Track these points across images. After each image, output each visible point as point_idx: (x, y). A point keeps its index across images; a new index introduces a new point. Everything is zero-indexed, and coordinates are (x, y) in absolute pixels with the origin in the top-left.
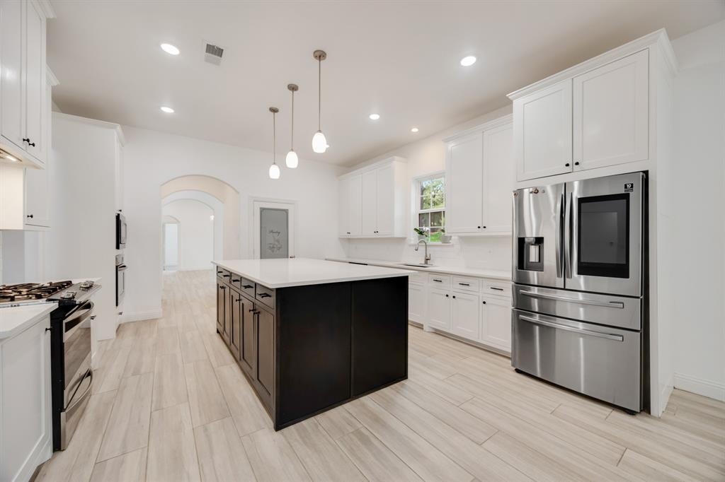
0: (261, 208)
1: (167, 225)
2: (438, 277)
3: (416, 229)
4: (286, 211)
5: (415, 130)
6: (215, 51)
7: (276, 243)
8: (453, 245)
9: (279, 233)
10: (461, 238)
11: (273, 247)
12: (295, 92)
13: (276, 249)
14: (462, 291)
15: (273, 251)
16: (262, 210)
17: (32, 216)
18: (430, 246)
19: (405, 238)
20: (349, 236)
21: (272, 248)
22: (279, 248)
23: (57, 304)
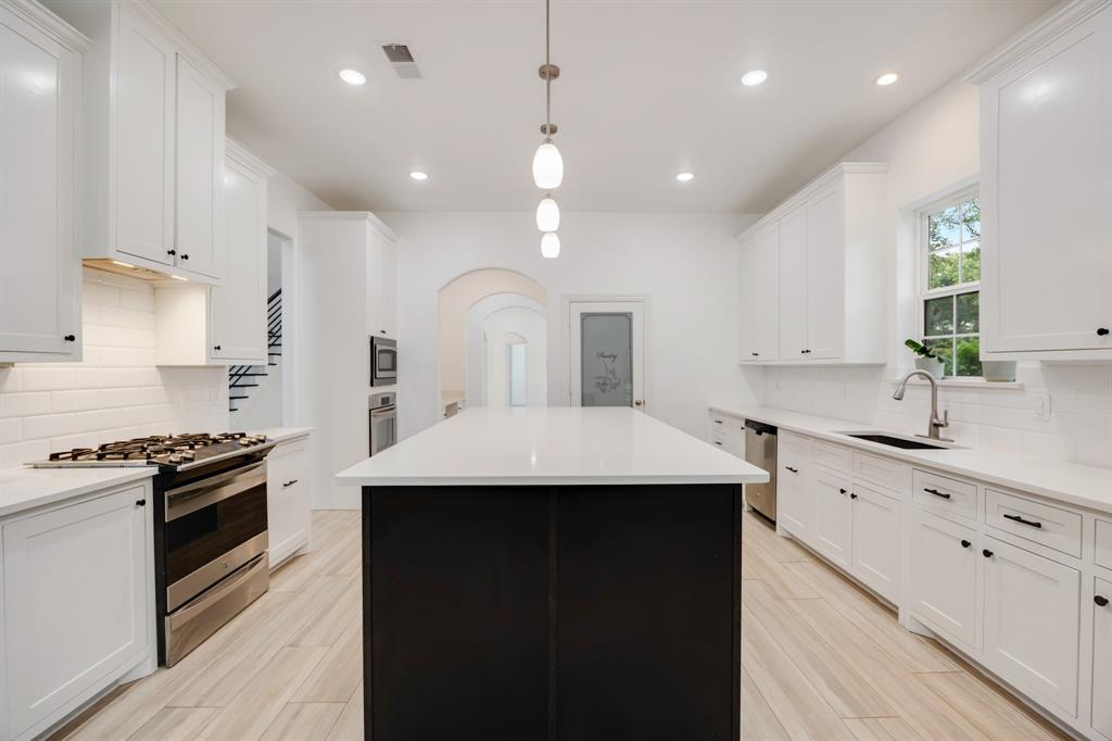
0: (582, 314)
1: (513, 346)
2: (943, 485)
3: (910, 343)
4: (628, 316)
5: (887, 79)
6: (400, 53)
7: (611, 376)
8: (1022, 388)
9: (615, 357)
10: (1049, 366)
11: (604, 384)
12: (553, 82)
13: (608, 388)
14: (1017, 541)
15: (604, 391)
16: (585, 316)
17: (219, 348)
18: (945, 387)
19: (883, 366)
20: (759, 361)
21: (602, 386)
22: (615, 386)
23: (157, 468)
